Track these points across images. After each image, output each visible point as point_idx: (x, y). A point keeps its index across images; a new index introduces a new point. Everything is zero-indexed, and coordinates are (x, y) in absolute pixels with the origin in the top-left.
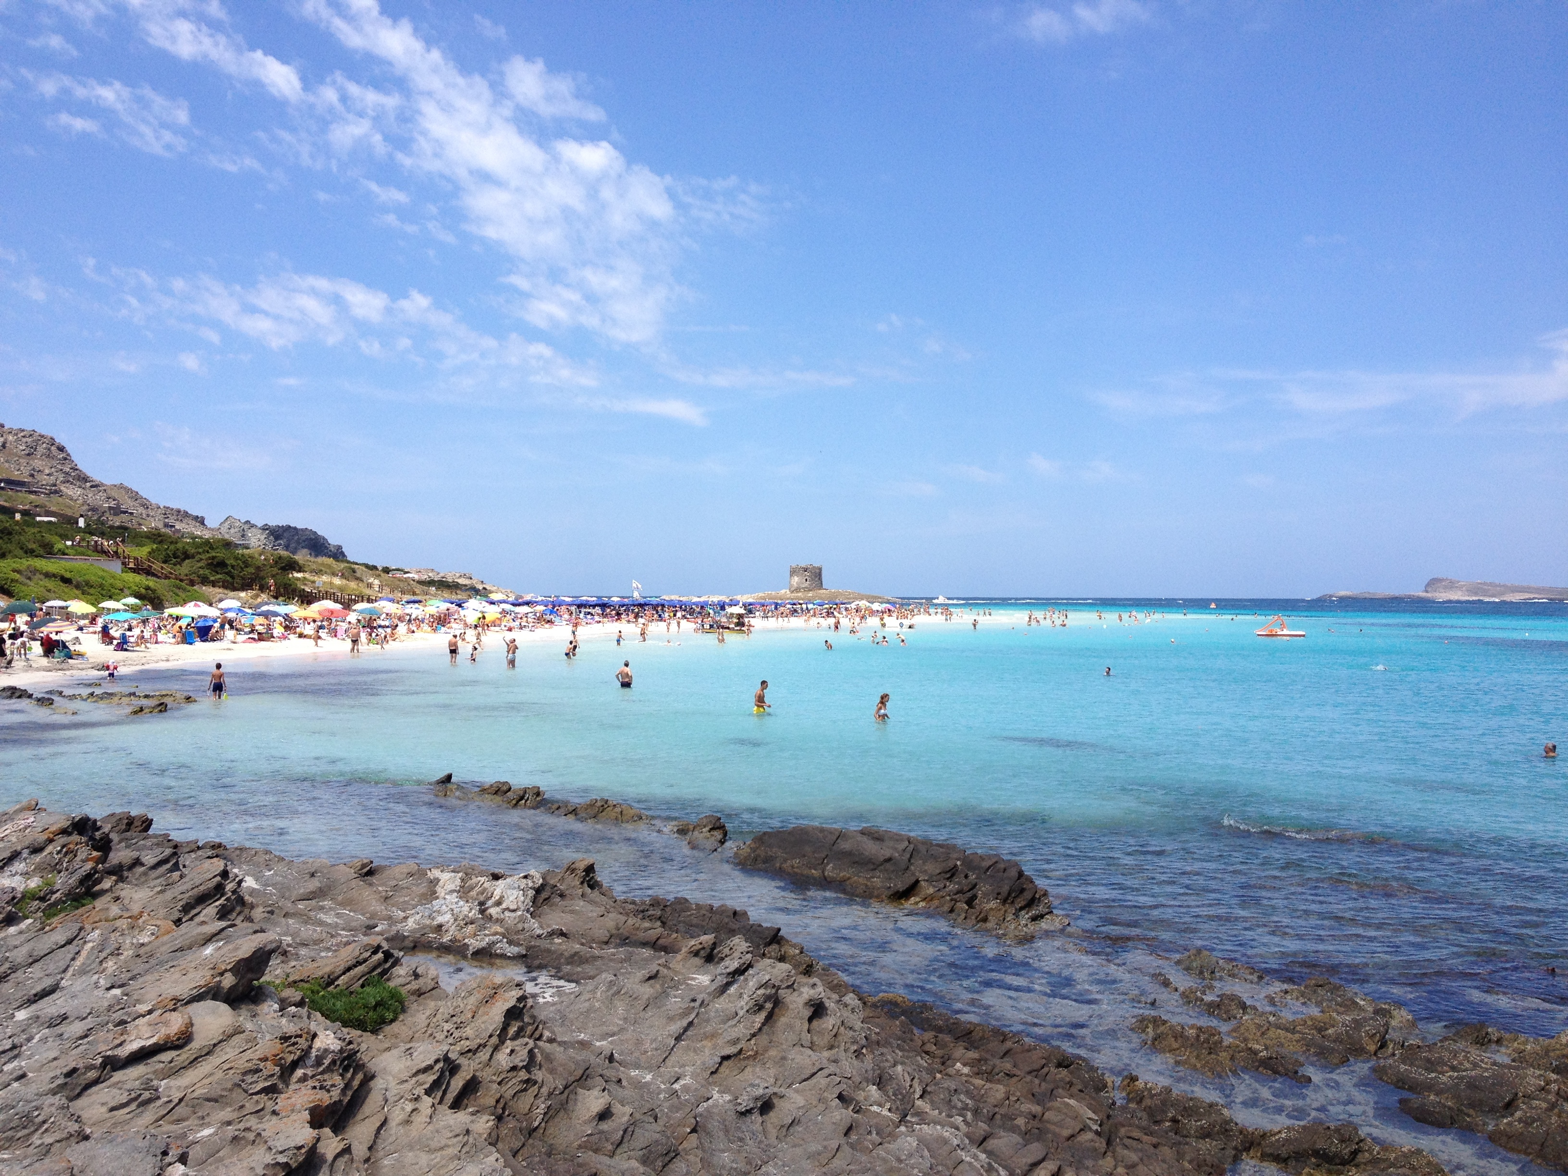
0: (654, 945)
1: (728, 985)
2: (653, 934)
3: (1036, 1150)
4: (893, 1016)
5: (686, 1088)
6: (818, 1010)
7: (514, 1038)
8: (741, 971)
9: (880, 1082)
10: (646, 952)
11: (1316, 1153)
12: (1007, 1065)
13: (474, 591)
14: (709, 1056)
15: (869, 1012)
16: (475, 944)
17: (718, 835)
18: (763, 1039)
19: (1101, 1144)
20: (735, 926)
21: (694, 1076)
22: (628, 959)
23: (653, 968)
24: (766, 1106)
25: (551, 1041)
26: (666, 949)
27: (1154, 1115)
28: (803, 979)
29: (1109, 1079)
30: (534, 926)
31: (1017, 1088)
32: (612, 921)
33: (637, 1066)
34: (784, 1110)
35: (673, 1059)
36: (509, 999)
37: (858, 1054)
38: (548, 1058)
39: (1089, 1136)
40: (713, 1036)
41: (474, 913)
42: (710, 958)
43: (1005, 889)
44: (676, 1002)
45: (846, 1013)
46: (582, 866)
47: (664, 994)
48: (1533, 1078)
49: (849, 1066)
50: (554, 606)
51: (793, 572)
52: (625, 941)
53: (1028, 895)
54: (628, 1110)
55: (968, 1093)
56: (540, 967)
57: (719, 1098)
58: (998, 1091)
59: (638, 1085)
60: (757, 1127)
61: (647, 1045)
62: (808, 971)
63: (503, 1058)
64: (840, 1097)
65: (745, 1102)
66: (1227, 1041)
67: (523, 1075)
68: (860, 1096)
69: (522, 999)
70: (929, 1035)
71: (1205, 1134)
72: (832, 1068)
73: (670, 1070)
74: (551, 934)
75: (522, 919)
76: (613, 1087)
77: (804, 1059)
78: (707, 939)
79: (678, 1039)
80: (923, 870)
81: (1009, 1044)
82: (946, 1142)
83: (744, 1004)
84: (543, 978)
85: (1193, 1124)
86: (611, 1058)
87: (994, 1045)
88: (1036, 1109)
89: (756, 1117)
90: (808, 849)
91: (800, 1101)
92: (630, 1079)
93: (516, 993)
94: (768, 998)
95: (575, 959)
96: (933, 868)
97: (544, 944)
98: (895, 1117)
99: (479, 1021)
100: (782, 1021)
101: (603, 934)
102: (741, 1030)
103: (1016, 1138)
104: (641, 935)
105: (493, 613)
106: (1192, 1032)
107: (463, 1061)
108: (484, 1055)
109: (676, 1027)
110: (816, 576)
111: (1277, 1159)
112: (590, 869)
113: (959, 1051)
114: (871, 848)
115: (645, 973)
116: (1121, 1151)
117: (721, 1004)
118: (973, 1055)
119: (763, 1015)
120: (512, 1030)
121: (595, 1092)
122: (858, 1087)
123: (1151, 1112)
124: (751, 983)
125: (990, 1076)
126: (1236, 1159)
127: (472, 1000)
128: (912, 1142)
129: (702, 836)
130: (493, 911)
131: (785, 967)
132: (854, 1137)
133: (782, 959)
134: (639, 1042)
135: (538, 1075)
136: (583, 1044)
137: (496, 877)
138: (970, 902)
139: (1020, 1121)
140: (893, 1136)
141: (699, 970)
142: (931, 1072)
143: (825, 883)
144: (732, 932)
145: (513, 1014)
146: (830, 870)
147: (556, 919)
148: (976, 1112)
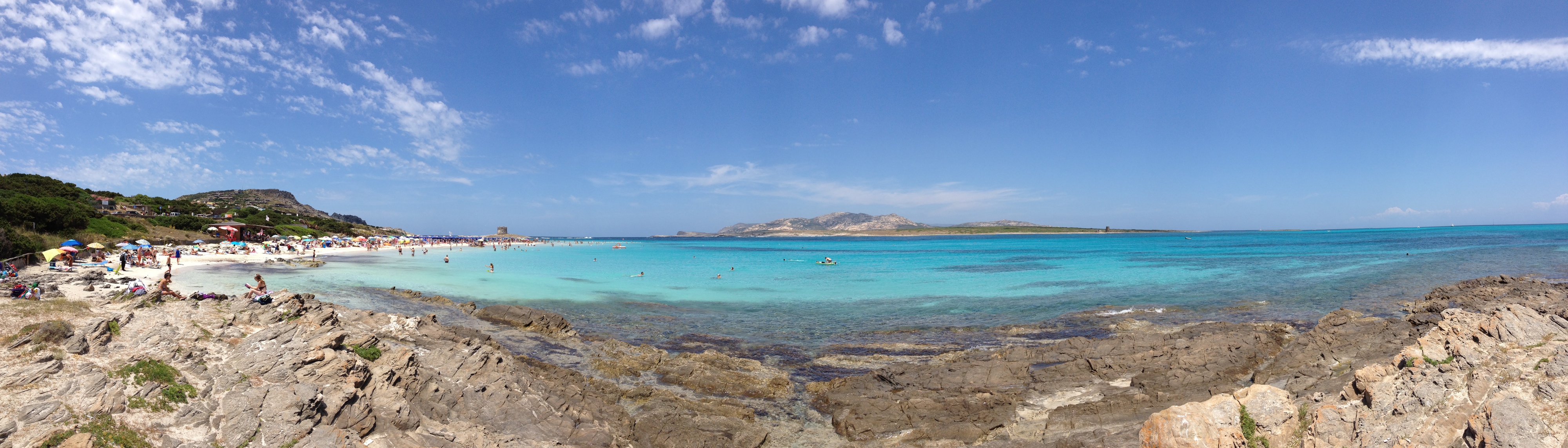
0: (452, 340)
1: (473, 353)
2: (452, 337)
3: (562, 401)
4: (523, 362)
5: (460, 383)
6: (500, 360)
7: (411, 366)
8: (477, 349)
9: (518, 382)
10: (450, 342)
11: (640, 395)
12: (555, 376)
13: (403, 234)
14: (467, 373)
15: (516, 361)
16: (401, 337)
17: (473, 307)
18: (483, 369)
19: (581, 397)
20: (477, 334)
21: (463, 380)
22: (445, 344)
23: (452, 347)
24: (484, 389)
25: (422, 367)
26: (456, 341)
27: (597, 388)
28: (496, 351)
29: (585, 379)
30: (418, 333)
31: (558, 382)
32: (440, 332)
33: (447, 376)
34: (489, 391)
35: (457, 374)
36: (410, 355)
37: (511, 373)
38: (421, 372)
39: (578, 395)
40: (469, 368)
41: (401, 328)
42: (468, 344)
43: (558, 323)
44: (458, 357)
45: (508, 361)
46: (432, 315)
47: (455, 355)
48: (698, 365)
49: (509, 377)
50: (426, 238)
51: (499, 229)
52: (444, 338)
53: (564, 325)
54: (443, 389)
55: (543, 385)
56: (420, 345)
57: (470, 386)
58: (552, 384)
59: (447, 382)
60: (481, 395)
61: (449, 370)
62: (499, 348)
63: (408, 372)
64: (506, 387)
65: (477, 388)
66: (618, 365)
67: (414, 377)
68: (512, 386)
69: (413, 355)
70: (533, 368)
71: (611, 392)
72: (503, 378)
73: (455, 378)
74: (423, 335)
75: (414, 331)
76: (439, 382)
77: (495, 375)
78: (468, 339)
79: (458, 368)
80: (534, 318)
81: (557, 369)
82: (536, 399)
83: (478, 358)
84: (420, 349)
85: (608, 390)
86: (439, 374)
87: (553, 370)
88: (563, 389)
89: (480, 392)
90: (500, 312)
91: (494, 388)
92: (445, 380)
93: (412, 353)
94: (485, 357)
95: (430, 343)
96: (537, 317)
97: (421, 338)
98: (522, 392)
99: (401, 361)
100: (489, 363)
101: (438, 336)
102: (477, 366)
103: (557, 398)
104: (449, 337)
105: (408, 240)
106: (609, 363)
107: (396, 372)
108: (402, 370)
109: (458, 365)
110: (505, 230)
111: (630, 397)
112: (434, 317)
113: (542, 372)
114: (518, 311)
115: (449, 348)
116: (586, 399)
117: (471, 358)
118: (546, 373)
119: (483, 362)
120: (410, 364)
121: (434, 384)
122: (511, 383)
123: (596, 387)
124: (480, 352)
125: (550, 379)
126: (619, 399)
127: (399, 354)
128: (526, 400)
129: (469, 308)
130: (406, 328)
131: (491, 347)
132: (509, 398)
133: (491, 345)
134: (447, 369)
135: (418, 377)
136: (431, 369)
137: (407, 318)
138: (547, 327)
139: (558, 392)
140: (521, 398)
141: (465, 348)
142: (533, 378)
143: (505, 322)
144: (476, 337)
145: (411, 359)
146: (507, 318)
147: (424, 331)
148: (545, 390)
